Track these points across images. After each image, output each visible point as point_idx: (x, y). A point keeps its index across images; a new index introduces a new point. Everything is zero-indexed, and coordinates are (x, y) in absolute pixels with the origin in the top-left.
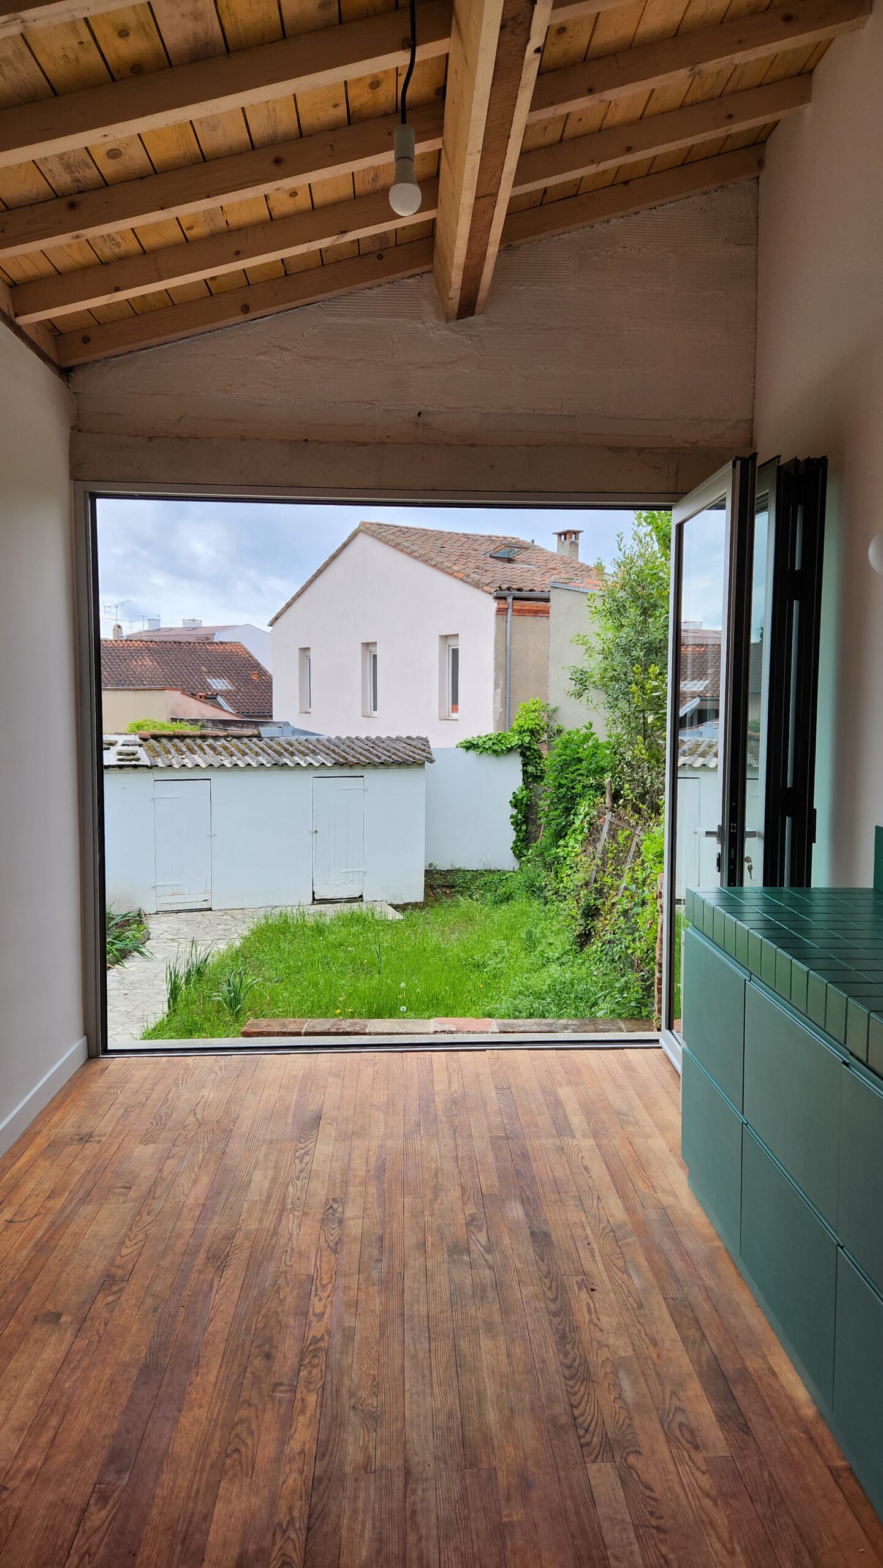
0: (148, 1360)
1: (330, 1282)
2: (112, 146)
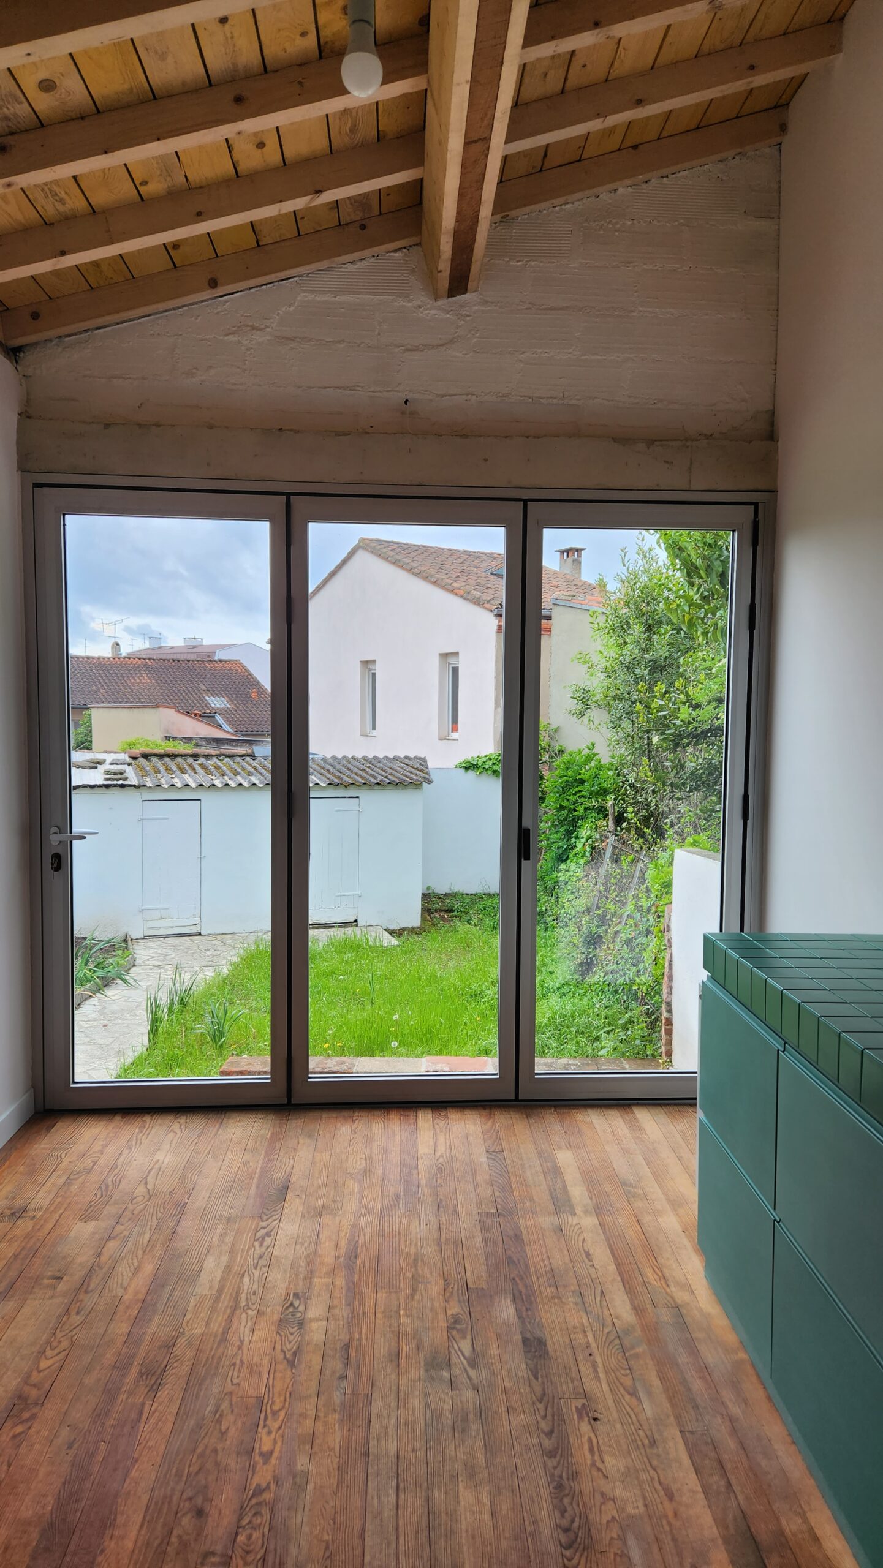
0: (54, 1516)
1: (283, 1407)
2: (43, 75)
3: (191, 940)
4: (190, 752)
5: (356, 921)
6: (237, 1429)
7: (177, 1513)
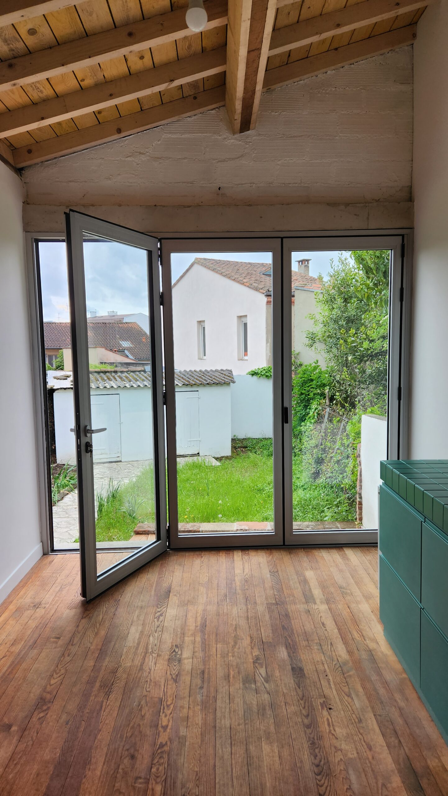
0: (60, 759)
1: (172, 703)
2: (30, 26)
3: (117, 465)
4: (113, 370)
5: (198, 453)
6: (149, 714)
7: (121, 757)
